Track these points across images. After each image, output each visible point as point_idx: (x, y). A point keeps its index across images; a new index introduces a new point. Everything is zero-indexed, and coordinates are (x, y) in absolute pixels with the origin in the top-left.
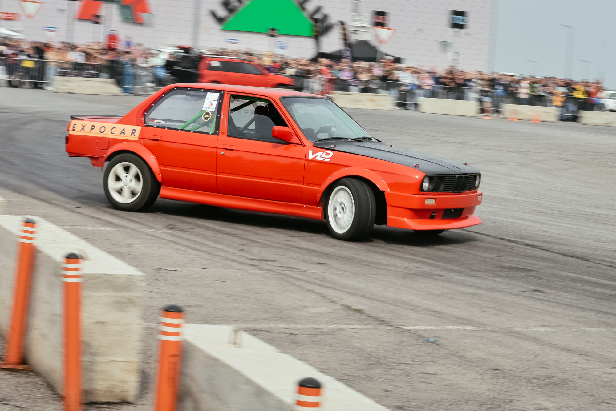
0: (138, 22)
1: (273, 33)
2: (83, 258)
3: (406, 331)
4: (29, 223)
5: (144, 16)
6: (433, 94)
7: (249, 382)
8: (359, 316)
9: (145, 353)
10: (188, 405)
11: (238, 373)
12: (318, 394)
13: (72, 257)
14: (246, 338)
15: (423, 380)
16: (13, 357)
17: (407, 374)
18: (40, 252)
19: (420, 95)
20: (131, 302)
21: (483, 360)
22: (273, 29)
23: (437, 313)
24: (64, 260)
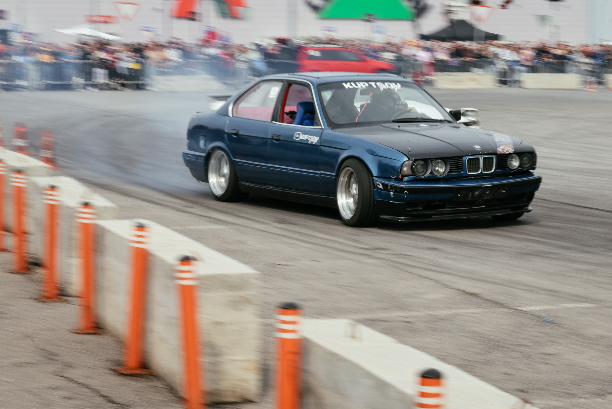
0: (234, 16)
1: (369, 18)
2: (195, 259)
3: (524, 312)
4: (141, 227)
5: (240, 9)
6: (533, 69)
7: (370, 375)
8: (473, 299)
9: (264, 351)
10: (310, 401)
11: (356, 367)
12: (438, 384)
13: (186, 260)
14: (365, 331)
15: (542, 360)
16: (132, 362)
17: (528, 357)
18: (151, 255)
19: (520, 71)
20: (247, 301)
21: (603, 337)
22: (369, 15)
23: (553, 293)
24: (178, 263)
